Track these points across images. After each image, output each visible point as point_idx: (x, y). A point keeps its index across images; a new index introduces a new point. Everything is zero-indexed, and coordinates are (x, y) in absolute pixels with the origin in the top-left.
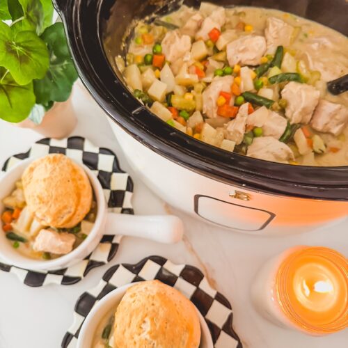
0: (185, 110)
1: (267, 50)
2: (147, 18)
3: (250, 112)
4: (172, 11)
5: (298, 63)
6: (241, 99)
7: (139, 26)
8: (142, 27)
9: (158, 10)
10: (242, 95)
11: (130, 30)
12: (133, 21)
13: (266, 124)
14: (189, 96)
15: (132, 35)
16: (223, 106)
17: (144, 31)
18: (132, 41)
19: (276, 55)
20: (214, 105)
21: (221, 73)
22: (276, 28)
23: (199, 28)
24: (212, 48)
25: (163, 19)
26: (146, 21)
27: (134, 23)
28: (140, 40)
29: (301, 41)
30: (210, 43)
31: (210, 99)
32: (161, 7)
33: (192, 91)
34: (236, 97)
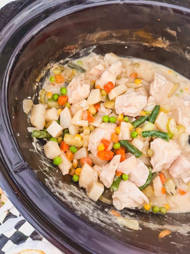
0: (74, 146)
1: (146, 106)
2: (62, 61)
3: (121, 160)
4: (83, 56)
5: (169, 119)
6: (118, 146)
7: (53, 68)
8: (57, 68)
9: (71, 55)
10: (119, 142)
11: (45, 72)
12: (48, 64)
13: (132, 172)
14: (78, 138)
15: (47, 74)
16: (102, 152)
17: (57, 72)
18: (46, 79)
19: (153, 112)
20: (96, 148)
21: (107, 120)
22: (159, 85)
23: (99, 77)
24: (105, 97)
25: (75, 62)
26: (60, 64)
27: (49, 66)
28: (53, 79)
29: (177, 95)
30: (104, 92)
31: (94, 143)
32: (74, 53)
33: (81, 134)
34: (114, 143)
